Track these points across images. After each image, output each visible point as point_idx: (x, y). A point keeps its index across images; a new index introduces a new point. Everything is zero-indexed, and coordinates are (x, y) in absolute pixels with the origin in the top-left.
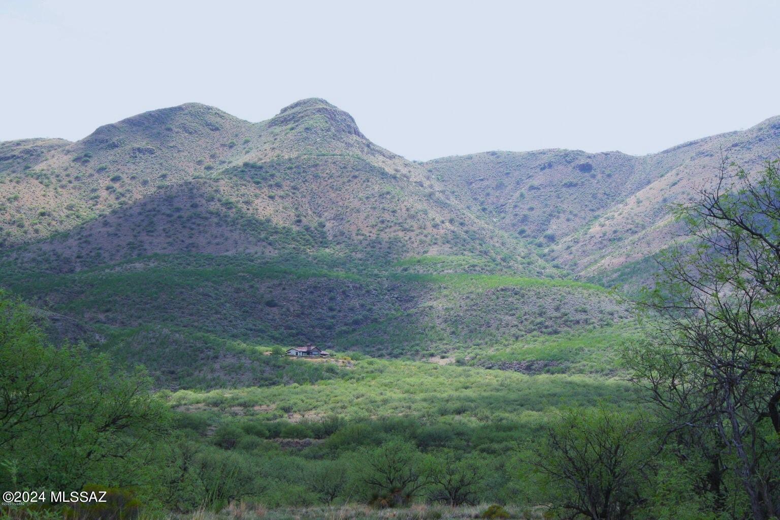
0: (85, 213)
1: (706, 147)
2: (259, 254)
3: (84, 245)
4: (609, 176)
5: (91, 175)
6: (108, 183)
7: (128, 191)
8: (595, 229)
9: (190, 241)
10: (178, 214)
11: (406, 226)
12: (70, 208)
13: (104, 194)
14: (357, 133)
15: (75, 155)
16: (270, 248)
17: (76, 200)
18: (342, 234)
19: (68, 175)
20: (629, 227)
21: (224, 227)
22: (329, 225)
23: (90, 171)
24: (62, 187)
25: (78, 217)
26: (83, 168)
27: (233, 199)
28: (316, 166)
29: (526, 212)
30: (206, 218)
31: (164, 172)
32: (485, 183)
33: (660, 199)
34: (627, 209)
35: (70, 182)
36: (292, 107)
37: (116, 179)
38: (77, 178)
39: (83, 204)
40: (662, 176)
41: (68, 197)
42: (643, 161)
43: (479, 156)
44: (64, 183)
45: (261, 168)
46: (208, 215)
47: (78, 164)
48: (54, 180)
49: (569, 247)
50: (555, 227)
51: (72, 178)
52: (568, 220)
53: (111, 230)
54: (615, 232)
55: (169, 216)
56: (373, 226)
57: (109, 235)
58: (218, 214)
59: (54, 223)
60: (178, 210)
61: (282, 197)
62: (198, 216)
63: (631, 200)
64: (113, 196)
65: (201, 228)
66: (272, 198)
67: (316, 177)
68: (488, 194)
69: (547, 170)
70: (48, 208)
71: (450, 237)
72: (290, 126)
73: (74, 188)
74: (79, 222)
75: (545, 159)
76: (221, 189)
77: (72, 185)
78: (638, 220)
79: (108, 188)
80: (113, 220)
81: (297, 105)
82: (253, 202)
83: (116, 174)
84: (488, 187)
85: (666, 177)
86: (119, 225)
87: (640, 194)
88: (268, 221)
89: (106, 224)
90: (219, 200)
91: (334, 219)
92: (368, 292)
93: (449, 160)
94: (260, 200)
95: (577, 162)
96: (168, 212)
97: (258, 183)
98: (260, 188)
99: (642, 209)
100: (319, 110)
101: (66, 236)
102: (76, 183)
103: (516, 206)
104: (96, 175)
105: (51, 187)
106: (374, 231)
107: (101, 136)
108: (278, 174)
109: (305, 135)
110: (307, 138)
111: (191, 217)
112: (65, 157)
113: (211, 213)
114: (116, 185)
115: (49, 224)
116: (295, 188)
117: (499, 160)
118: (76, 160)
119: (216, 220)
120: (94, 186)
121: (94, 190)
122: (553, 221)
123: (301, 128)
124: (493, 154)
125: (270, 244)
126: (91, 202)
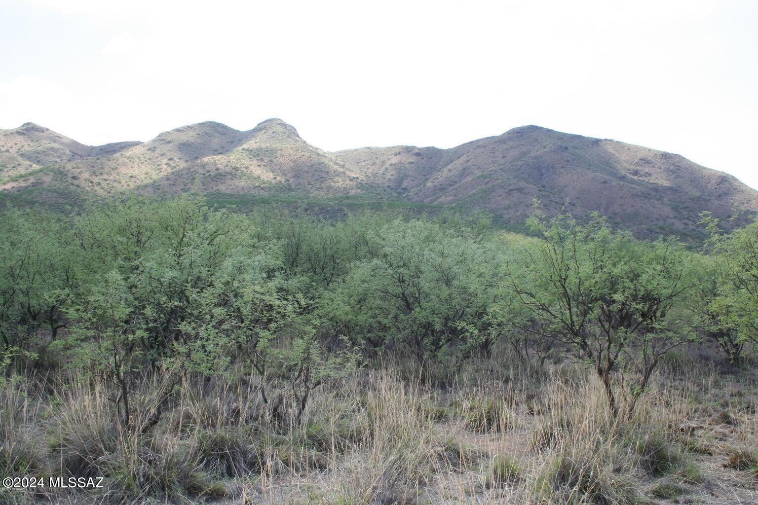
0: (155, 177)
1: (479, 144)
2: (257, 194)
3: (156, 190)
4: (430, 158)
5: (157, 158)
6: (166, 161)
7: (178, 165)
8: (429, 184)
9: (217, 188)
10: (208, 174)
11: (335, 180)
12: (146, 174)
13: (165, 167)
14: (298, 136)
15: (148, 147)
16: (263, 191)
17: (149, 170)
18: (300, 184)
19: (145, 157)
20: (447, 183)
21: (235, 180)
22: (291, 180)
23: (156, 155)
24: (142, 163)
25: (151, 178)
26: (153, 154)
27: (238, 166)
28: (281, 150)
29: (390, 177)
30: (225, 176)
31: (196, 156)
32: (366, 162)
33: (461, 169)
34: (444, 175)
35: (146, 161)
36: (263, 123)
37: (171, 159)
38: (149, 159)
39: (153, 172)
40: (458, 158)
41: (144, 168)
42: (447, 151)
43: (361, 149)
44: (142, 161)
45: (252, 151)
46: (225, 174)
47: (150, 152)
48: (137, 160)
49: (417, 194)
50: (406, 184)
51: (147, 159)
52: (413, 180)
53: (172, 182)
54: (441, 185)
55: (204, 174)
56: (317, 180)
57: (170, 185)
58: (231, 174)
59: (138, 181)
60: (209, 171)
61: (264, 166)
62: (220, 175)
63: (445, 170)
64: (169, 168)
65: (222, 181)
66: (259, 166)
67: (282, 155)
68: (368, 168)
69: (398, 156)
70: (134, 174)
71: (359, 186)
72: (263, 132)
73: (148, 164)
74: (152, 181)
75: (397, 151)
76: (232, 160)
77: (146, 162)
78: (452, 179)
79: (167, 164)
80: (171, 177)
81: (266, 121)
82: (249, 168)
83: (171, 157)
84: (367, 164)
85: (461, 158)
86: (176, 179)
87: (449, 167)
88: (259, 177)
89: (168, 179)
90: (231, 167)
91: (294, 177)
92: (327, 211)
93: (346, 151)
94: (253, 167)
95: (413, 152)
96: (203, 172)
97: (251, 158)
98: (252, 161)
99: (452, 173)
100: (278, 124)
101: (146, 186)
102: (150, 162)
103: (384, 174)
104: (160, 158)
105: (136, 164)
106: (317, 182)
107: (162, 138)
108: (261, 154)
109: (273, 135)
110: (274, 137)
111: (216, 175)
112: (143, 149)
113: (227, 173)
114: (171, 162)
115: (135, 182)
116: (271, 161)
117: (372, 151)
118: (148, 150)
119: (230, 177)
120: (159, 163)
121: (159, 165)
122: (405, 181)
123: (270, 132)
124: (369, 148)
125: (262, 189)
126: (158, 171)
